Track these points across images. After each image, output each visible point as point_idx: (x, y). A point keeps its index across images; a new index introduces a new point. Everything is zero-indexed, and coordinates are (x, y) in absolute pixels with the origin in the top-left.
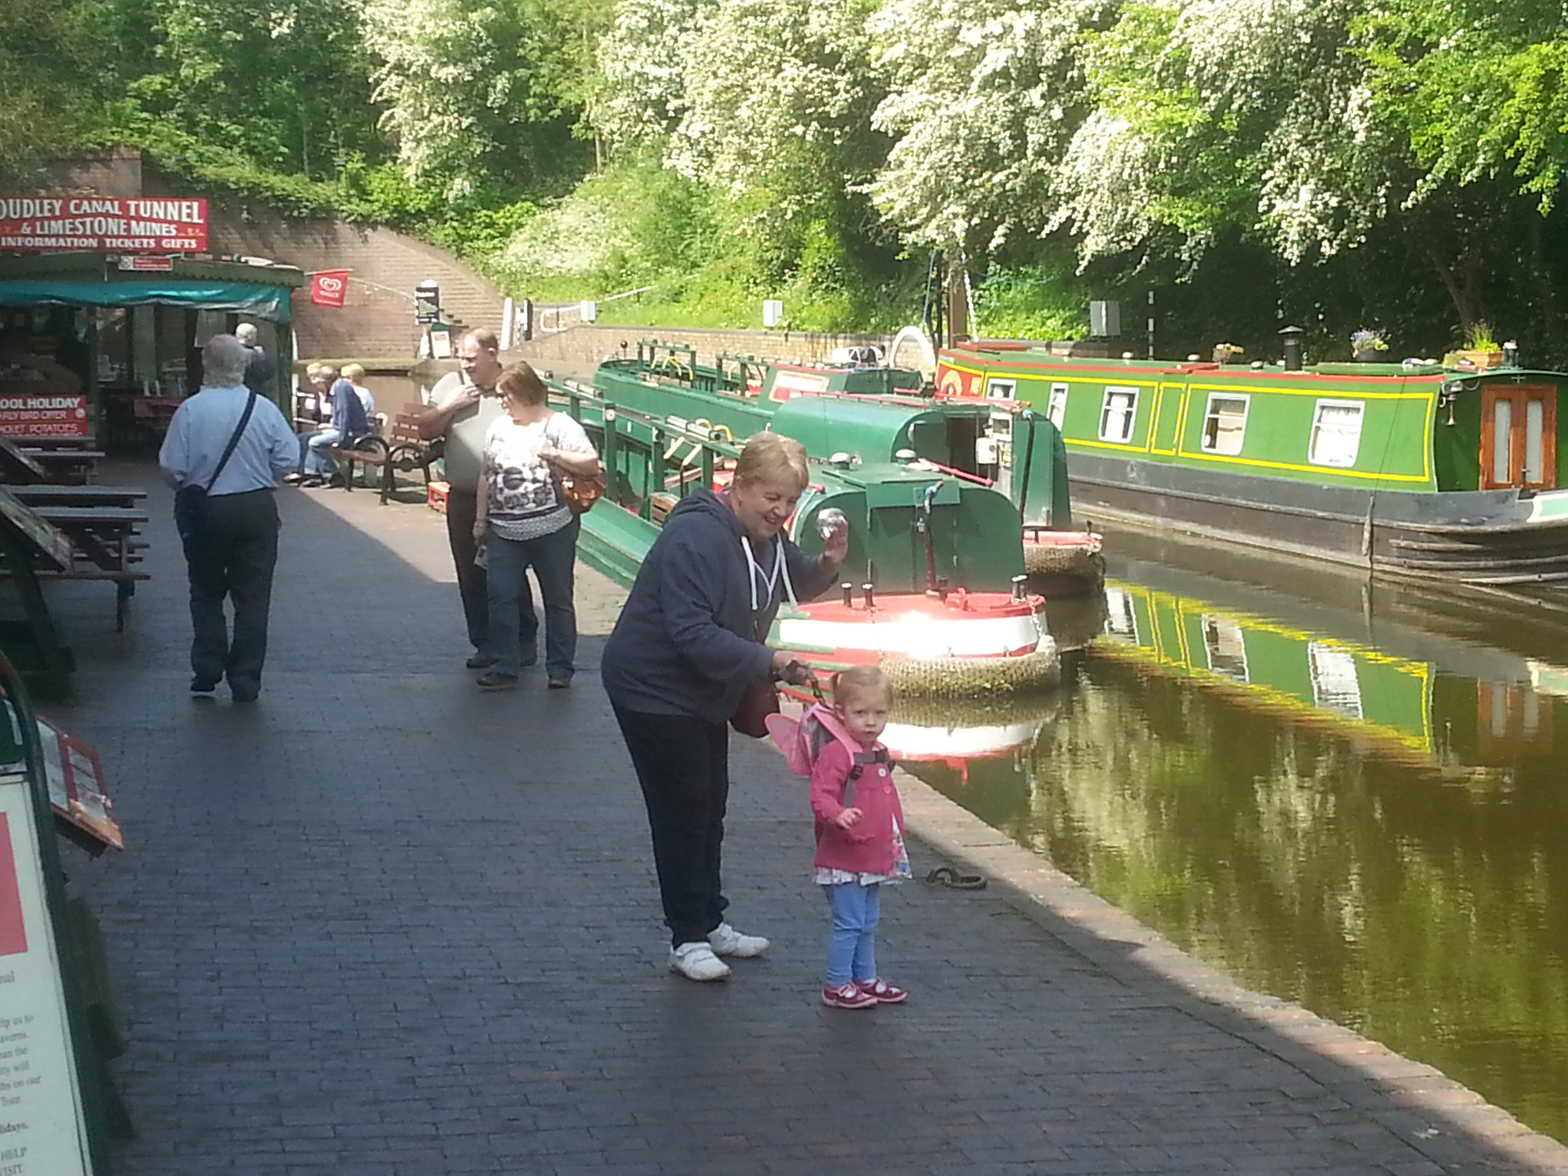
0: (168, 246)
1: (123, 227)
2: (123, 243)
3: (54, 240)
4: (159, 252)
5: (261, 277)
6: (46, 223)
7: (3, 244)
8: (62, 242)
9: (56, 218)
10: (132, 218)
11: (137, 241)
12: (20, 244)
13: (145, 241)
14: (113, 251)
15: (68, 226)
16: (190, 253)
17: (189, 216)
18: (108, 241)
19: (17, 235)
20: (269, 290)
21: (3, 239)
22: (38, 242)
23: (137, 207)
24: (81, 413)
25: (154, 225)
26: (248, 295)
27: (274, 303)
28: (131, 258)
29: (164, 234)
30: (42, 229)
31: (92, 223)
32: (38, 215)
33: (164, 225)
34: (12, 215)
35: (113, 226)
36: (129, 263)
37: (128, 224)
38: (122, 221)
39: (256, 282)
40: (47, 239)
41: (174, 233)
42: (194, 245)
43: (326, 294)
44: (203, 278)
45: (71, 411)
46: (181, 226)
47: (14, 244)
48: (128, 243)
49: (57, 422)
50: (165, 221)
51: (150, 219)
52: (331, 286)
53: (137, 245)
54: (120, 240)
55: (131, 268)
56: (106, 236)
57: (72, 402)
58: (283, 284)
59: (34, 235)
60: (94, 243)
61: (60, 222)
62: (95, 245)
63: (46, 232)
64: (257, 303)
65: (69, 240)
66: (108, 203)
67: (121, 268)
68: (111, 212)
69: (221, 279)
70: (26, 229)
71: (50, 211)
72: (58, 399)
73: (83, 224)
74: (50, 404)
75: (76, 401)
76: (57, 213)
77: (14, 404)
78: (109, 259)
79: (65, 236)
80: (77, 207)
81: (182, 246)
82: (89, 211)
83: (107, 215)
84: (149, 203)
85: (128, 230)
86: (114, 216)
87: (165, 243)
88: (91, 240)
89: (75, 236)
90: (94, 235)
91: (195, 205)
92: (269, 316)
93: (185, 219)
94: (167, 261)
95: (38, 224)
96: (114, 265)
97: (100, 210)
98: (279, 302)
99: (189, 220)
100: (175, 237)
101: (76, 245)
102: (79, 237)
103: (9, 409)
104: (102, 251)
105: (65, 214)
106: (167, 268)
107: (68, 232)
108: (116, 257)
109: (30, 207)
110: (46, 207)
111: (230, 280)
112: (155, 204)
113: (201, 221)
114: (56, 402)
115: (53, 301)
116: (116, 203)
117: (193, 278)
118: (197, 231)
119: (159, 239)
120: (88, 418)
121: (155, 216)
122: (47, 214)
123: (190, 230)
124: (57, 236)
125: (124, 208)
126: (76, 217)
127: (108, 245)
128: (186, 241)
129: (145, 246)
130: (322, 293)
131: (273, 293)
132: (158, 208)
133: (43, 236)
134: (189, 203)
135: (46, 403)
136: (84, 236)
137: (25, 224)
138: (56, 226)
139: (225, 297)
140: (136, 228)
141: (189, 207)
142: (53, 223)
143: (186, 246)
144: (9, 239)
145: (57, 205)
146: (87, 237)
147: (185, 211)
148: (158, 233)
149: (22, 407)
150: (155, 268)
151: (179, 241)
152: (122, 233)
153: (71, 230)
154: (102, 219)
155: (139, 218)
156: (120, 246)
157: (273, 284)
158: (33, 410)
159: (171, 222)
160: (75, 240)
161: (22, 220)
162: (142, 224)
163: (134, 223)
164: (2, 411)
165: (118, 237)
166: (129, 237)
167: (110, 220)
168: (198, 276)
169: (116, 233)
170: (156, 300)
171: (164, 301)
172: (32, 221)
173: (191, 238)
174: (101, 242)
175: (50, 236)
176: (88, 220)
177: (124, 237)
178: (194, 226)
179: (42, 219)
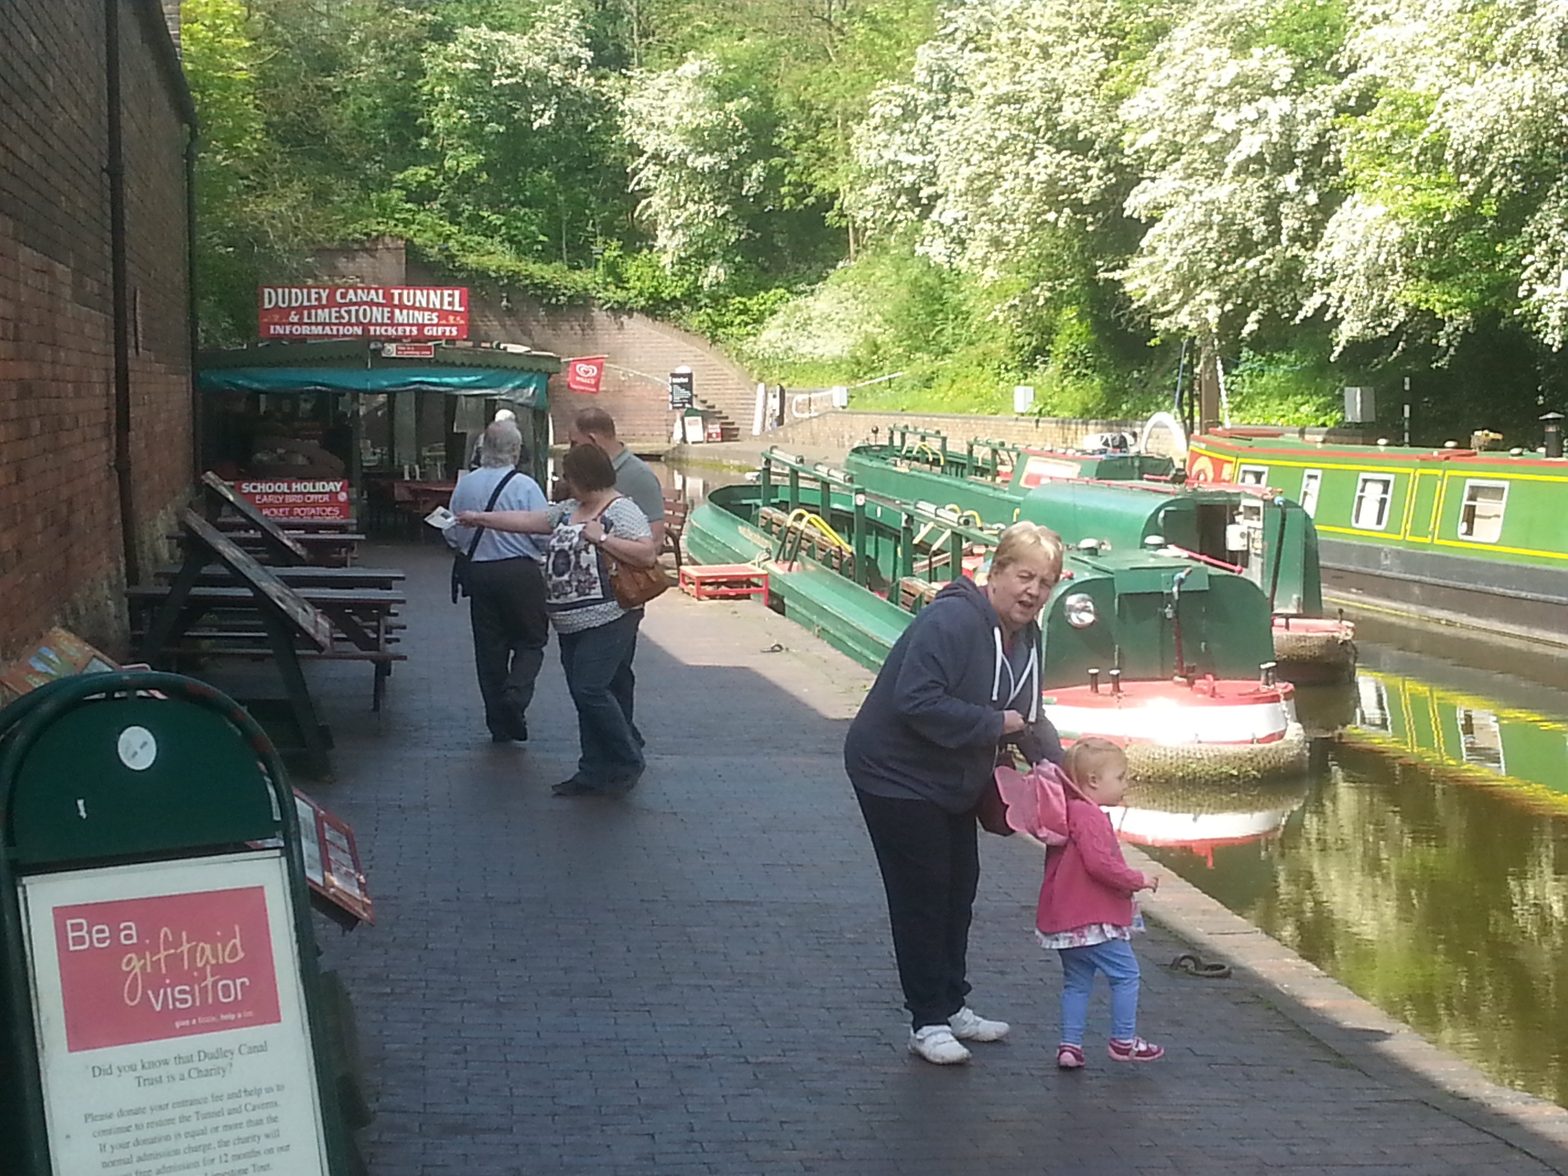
0: (430, 334)
1: (386, 315)
2: (386, 331)
3: (320, 328)
4: (420, 340)
5: (518, 363)
6: (313, 312)
7: (272, 331)
8: (328, 331)
9: (323, 307)
10: (396, 306)
11: (400, 329)
12: (288, 332)
13: (408, 329)
14: (378, 338)
15: (334, 315)
16: (451, 340)
17: (451, 304)
18: (372, 329)
19: (285, 324)
20: (527, 376)
21: (272, 327)
22: (305, 330)
23: (400, 295)
24: (342, 497)
25: (416, 313)
26: (507, 381)
27: (531, 389)
28: (394, 345)
29: (426, 322)
30: (309, 317)
31: (357, 311)
32: (306, 303)
33: (426, 313)
34: (280, 304)
35: (377, 314)
36: (391, 350)
37: (392, 313)
38: (386, 310)
39: (514, 368)
40: (313, 328)
41: (436, 321)
42: (455, 333)
43: (582, 380)
44: (463, 365)
45: (333, 494)
46: (443, 314)
47: (282, 332)
48: (391, 331)
49: (320, 505)
50: (427, 309)
51: (413, 307)
52: (587, 372)
53: (400, 333)
54: (384, 328)
55: (394, 355)
56: (370, 323)
58: (539, 370)
59: (301, 323)
60: (359, 331)
61: (327, 310)
62: (360, 332)
63: (313, 320)
64: (514, 389)
65: (335, 328)
66: (373, 292)
67: (384, 355)
68: (376, 300)
69: (479, 366)
70: (294, 318)
71: (316, 299)
73: (349, 312)
74: (314, 487)
75: (339, 486)
76: (324, 302)
77: (279, 487)
78: (372, 346)
79: (330, 324)
80: (343, 296)
81: (444, 333)
82: (354, 300)
83: (371, 304)
84: (412, 292)
85: (391, 318)
86: (378, 305)
87: (427, 331)
88: (356, 328)
89: (340, 324)
90: (359, 323)
91: (457, 293)
92: (526, 401)
93: (446, 307)
94: (429, 349)
95: (306, 313)
96: (377, 352)
97: (365, 299)
98: (535, 389)
99: (450, 308)
100: (437, 325)
101: (341, 333)
102: (344, 325)
103: (274, 493)
104: (366, 338)
105: (332, 303)
106: (428, 355)
107: (334, 320)
108: (379, 345)
109: (298, 296)
110: (314, 296)
111: (489, 366)
112: (418, 292)
113: (462, 309)
114: (319, 486)
115: (319, 388)
116: (381, 292)
117: (453, 364)
118: (458, 318)
119: (421, 327)
120: (349, 502)
121: (417, 305)
122: (314, 303)
123: (451, 318)
124: (324, 324)
125: (389, 297)
126: (341, 305)
127: (372, 333)
128: (448, 329)
129: (408, 333)
130: (578, 379)
131: (531, 379)
132: (420, 297)
133: (310, 324)
134: (450, 292)
135: (310, 486)
136: (349, 324)
137: (293, 313)
138: (323, 315)
139: (484, 383)
140: (400, 316)
141: (450, 295)
142: (320, 311)
143: (448, 334)
144: (278, 327)
145: (324, 295)
146: (352, 325)
147: (447, 299)
148: (420, 321)
149: (286, 491)
150: (417, 354)
151: (440, 329)
152: (386, 321)
153: (336, 318)
154: (367, 308)
155: (402, 307)
156: (384, 333)
157: (531, 370)
158: (297, 493)
159: (433, 310)
160: (341, 328)
161: (290, 308)
162: (405, 312)
163: (397, 311)
164: (267, 494)
165: (382, 325)
166: (392, 325)
167: (374, 309)
168: (458, 363)
169: (380, 321)
170: (417, 386)
171: (425, 387)
172: (300, 309)
173: (453, 325)
174: (366, 330)
175: (317, 324)
176: (353, 309)
177: (387, 325)
178: (455, 313)
179: (309, 308)
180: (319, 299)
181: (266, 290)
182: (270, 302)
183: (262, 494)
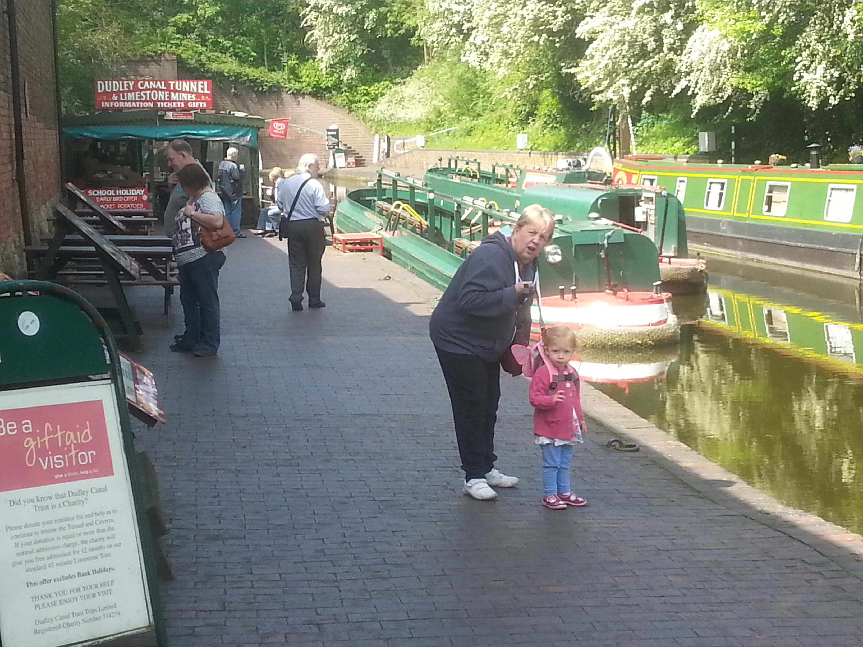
0: (191, 106)
1: (167, 96)
2: (167, 105)
3: (130, 103)
4: (186, 110)
5: (242, 123)
6: (125, 94)
7: (103, 105)
8: (134, 105)
9: (131, 92)
10: (172, 91)
11: (174, 103)
12: (111, 106)
13: (179, 103)
14: (162, 109)
15: (137, 96)
16: (203, 110)
17: (202, 89)
18: (159, 103)
19: (110, 101)
20: (246, 129)
21: (103, 103)
22: (121, 105)
23: (174, 85)
24: (145, 198)
25: (183, 94)
26: (235, 133)
27: (249, 137)
28: (171, 113)
29: (189, 99)
30: (123, 97)
31: (150, 94)
32: (121, 90)
33: (189, 95)
34: (107, 90)
35: (161, 95)
36: (170, 115)
37: (170, 94)
38: (166, 93)
39: (239, 125)
40: (126, 103)
41: (194, 99)
42: (205, 106)
43: (277, 132)
44: (210, 123)
45: (139, 196)
46: (198, 95)
47: (108, 106)
48: (170, 105)
49: (133, 202)
50: (189, 92)
51: (182, 91)
52: (279, 127)
53: (175, 106)
54: (165, 103)
55: (171, 118)
56: (158, 100)
57: (140, 192)
58: (253, 126)
59: (119, 101)
60: (151, 105)
61: (133, 93)
62: (152, 106)
63: (126, 99)
64: (239, 137)
65: (138, 103)
66: (159, 83)
67: (166, 118)
68: (160, 87)
69: (219, 124)
70: (115, 98)
71: (127, 87)
72: (133, 190)
73: (145, 94)
74: (129, 192)
75: (143, 191)
76: (131, 88)
77: (109, 192)
78: (159, 113)
79: (135, 101)
80: (142, 85)
81: (199, 105)
82: (148, 87)
83: (158, 89)
84: (180, 82)
85: (169, 97)
86: (161, 90)
87: (189, 105)
88: (150, 103)
89: (141, 101)
90: (151, 101)
91: (206, 83)
92: (247, 144)
93: (200, 91)
94: (191, 115)
95: (121, 95)
96: (162, 117)
97: (154, 87)
98: (251, 137)
99: (202, 92)
100: (195, 101)
101: (141, 106)
102: (143, 101)
103: (107, 196)
104: (156, 109)
105: (135, 89)
106: (190, 118)
107: (137, 99)
108: (163, 113)
109: (117, 85)
110: (125, 85)
111: (225, 124)
112: (184, 83)
113: (209, 92)
114: (132, 191)
115: (130, 137)
116: (163, 83)
117: (205, 123)
118: (207, 97)
119: (186, 102)
120: (149, 200)
121: (184, 90)
122: (126, 89)
123: (203, 97)
124: (132, 101)
125: (168, 85)
126: (141, 90)
127: (159, 106)
128: (201, 103)
129: (179, 106)
130: (275, 131)
131: (248, 131)
132: (185, 85)
133: (124, 101)
134: (202, 82)
135: (126, 192)
136: (146, 101)
137: (114, 95)
138: (131, 96)
139: (221, 134)
140: (174, 96)
141: (202, 84)
142: (129, 94)
143: (201, 106)
144: (106, 103)
145: (131, 84)
146: (148, 101)
147: (200, 87)
148: (186, 99)
149: (113, 194)
150: (184, 118)
151: (197, 103)
152: (167, 99)
153: (139, 98)
154: (156, 92)
155: (175, 91)
156: (165, 106)
157: (248, 126)
158: (119, 196)
159: (192, 93)
160: (141, 103)
161: (112, 92)
162: (177, 94)
163: (172, 94)
164: (103, 196)
165: (164, 101)
166: (170, 101)
167: (160, 92)
168: (208, 122)
169: (163, 99)
170: (184, 136)
171: (189, 136)
172: (118, 93)
173: (203, 101)
174: (155, 104)
175: (128, 101)
176: (148, 92)
177: (167, 101)
178: (205, 95)
179: (123, 92)
180: (128, 87)
181: (99, 82)
182: (101, 89)
183: (100, 196)
